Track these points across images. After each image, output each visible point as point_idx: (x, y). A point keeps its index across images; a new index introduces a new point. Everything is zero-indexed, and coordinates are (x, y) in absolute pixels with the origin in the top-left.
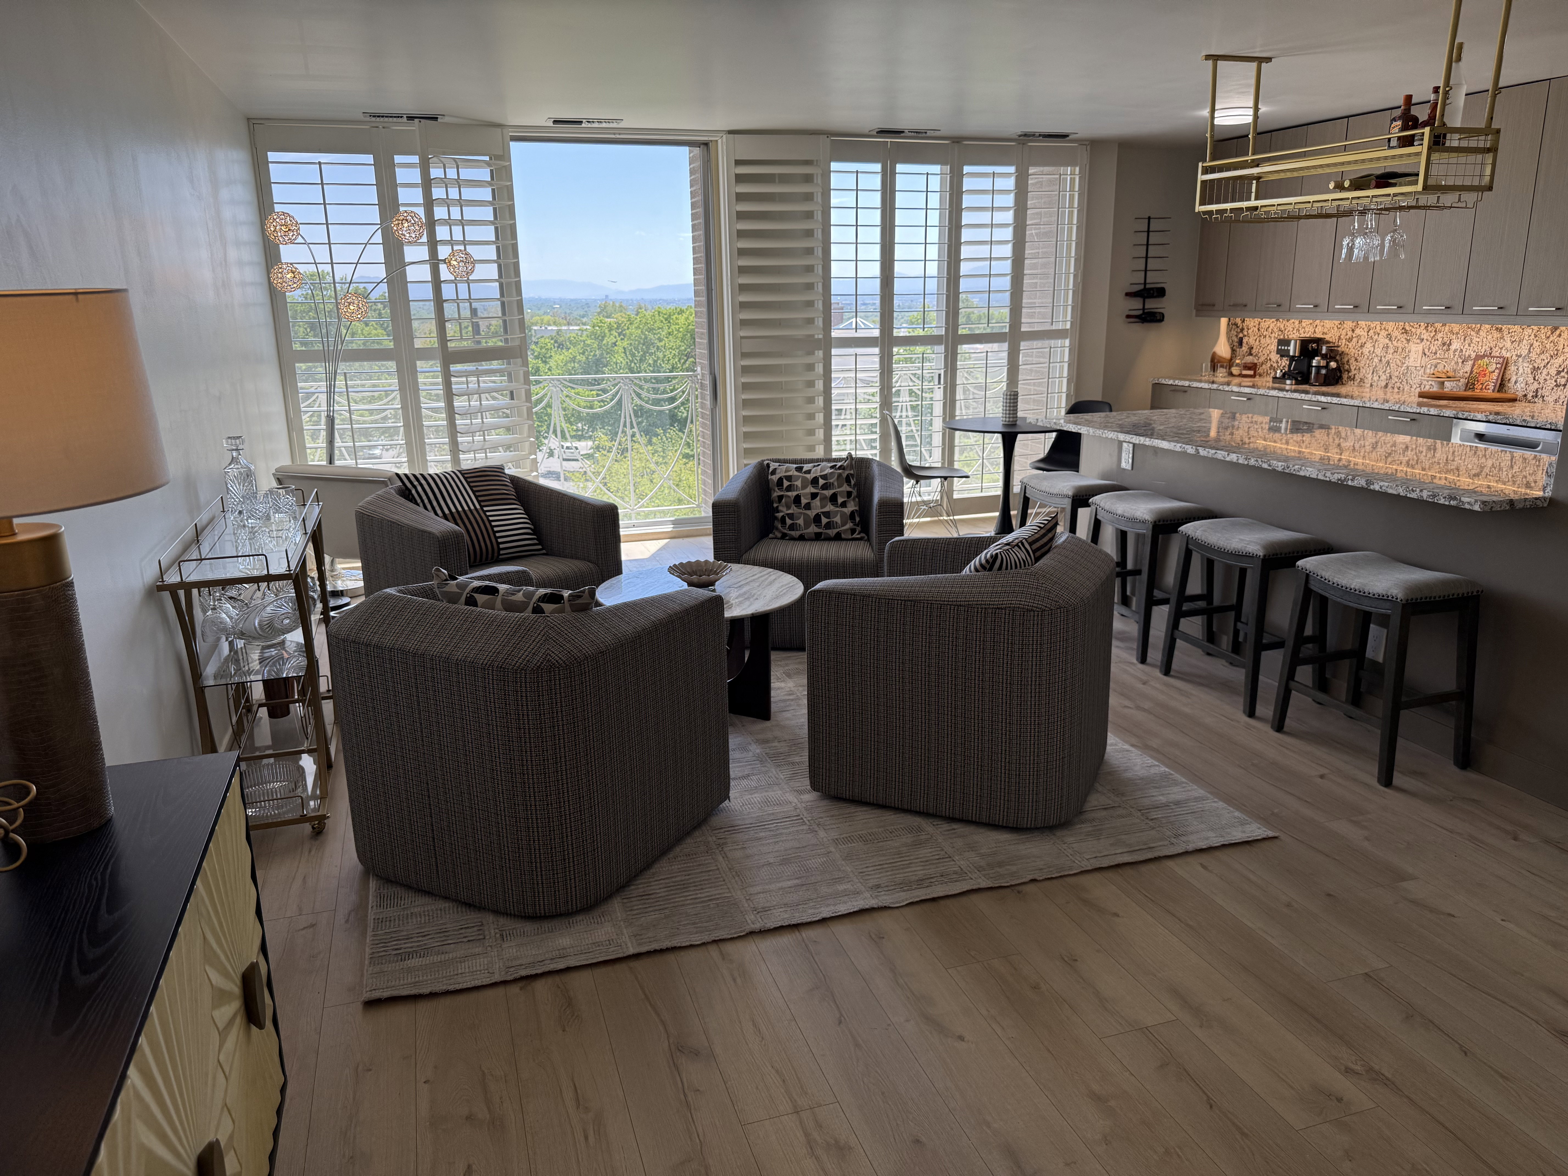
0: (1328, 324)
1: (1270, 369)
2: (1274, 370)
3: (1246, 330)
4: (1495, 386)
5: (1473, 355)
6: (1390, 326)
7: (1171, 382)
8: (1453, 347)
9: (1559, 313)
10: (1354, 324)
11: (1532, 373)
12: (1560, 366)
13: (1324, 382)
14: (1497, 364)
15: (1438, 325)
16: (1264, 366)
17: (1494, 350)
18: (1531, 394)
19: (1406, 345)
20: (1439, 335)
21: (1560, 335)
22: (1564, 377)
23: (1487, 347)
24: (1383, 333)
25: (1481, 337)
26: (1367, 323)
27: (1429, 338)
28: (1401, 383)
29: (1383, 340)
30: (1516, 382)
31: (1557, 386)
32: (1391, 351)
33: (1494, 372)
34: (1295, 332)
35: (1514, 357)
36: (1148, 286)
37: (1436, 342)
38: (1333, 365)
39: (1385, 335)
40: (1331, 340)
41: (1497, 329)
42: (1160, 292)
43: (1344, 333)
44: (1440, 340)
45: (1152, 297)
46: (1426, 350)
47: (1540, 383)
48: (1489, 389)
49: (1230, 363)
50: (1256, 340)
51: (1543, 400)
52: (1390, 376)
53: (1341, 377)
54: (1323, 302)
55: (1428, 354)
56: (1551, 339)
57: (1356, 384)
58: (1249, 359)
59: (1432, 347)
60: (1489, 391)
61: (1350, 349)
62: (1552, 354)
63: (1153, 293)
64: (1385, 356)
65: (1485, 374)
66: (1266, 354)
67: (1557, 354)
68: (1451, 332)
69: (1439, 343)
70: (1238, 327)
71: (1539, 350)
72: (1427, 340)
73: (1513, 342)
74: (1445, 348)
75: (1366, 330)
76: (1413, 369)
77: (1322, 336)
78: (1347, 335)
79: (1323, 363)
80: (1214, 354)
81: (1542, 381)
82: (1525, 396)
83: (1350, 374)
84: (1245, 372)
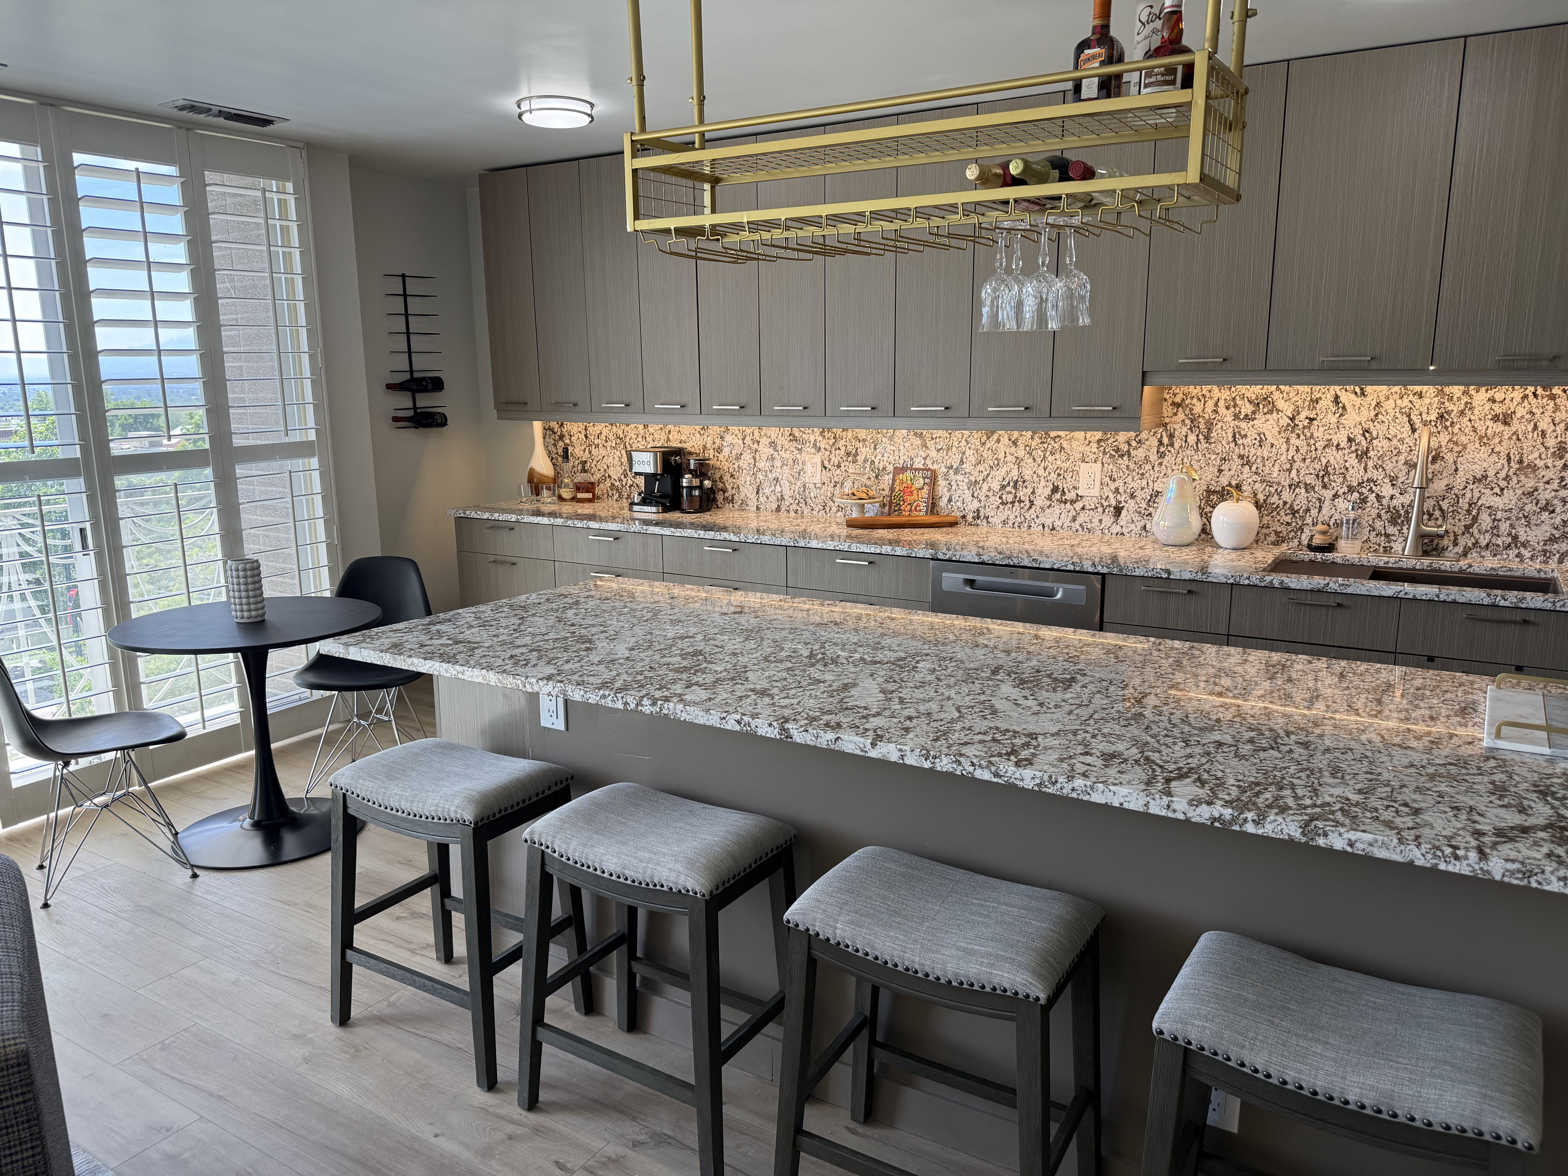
0: (686, 429)
1: (612, 490)
2: (617, 490)
3: (567, 437)
4: (927, 507)
5: (890, 468)
6: (773, 432)
7: (486, 516)
8: (860, 458)
9: (1027, 414)
10: (723, 429)
11: (969, 489)
12: (1004, 479)
13: (700, 508)
14: (924, 478)
15: (839, 431)
16: (601, 485)
17: (916, 460)
18: (971, 515)
19: (798, 456)
20: (841, 443)
21: (998, 441)
22: (1011, 493)
23: (905, 457)
24: (765, 441)
25: (897, 445)
26: (740, 428)
27: (827, 446)
28: (798, 504)
29: (765, 450)
30: (950, 500)
31: (1002, 503)
32: (778, 463)
33: (922, 488)
34: (640, 439)
35: (944, 470)
36: (416, 375)
37: (838, 452)
38: (707, 483)
39: (767, 443)
40: (693, 450)
41: (915, 434)
42: (437, 384)
43: (709, 441)
44: (843, 448)
45: (425, 390)
46: (826, 463)
47: (980, 501)
48: (920, 510)
49: (556, 482)
50: (584, 451)
51: (988, 522)
52: (782, 495)
53: (714, 500)
54: (692, 398)
55: (829, 466)
56: (988, 445)
57: (736, 506)
58: (580, 478)
59: (833, 458)
60: (921, 514)
61: (722, 462)
62: (992, 464)
63: (427, 385)
64: (771, 471)
65: (911, 492)
66: (602, 470)
67: (998, 465)
68: (856, 438)
69: (842, 452)
70: (554, 433)
71: (974, 460)
72: (825, 449)
73: (938, 451)
74: (850, 459)
75: (740, 436)
76: (812, 486)
77: (679, 445)
78: (714, 443)
79: (696, 482)
80: (532, 473)
81: (983, 498)
82: (964, 517)
83: (726, 495)
84: (580, 495)
